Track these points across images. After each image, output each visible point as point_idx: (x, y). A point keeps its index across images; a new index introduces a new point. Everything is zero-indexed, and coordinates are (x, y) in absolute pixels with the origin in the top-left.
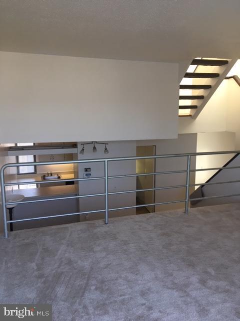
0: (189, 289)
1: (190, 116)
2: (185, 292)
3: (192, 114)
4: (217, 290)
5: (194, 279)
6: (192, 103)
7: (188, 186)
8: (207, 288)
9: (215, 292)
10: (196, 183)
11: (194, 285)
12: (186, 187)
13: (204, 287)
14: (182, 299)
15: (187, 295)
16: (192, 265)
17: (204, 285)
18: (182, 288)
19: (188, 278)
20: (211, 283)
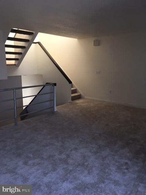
0: (17, 170)
1: (15, 65)
2: (15, 172)
3: (16, 64)
4: (34, 165)
5: (20, 163)
6: (15, 57)
7: (15, 108)
8: (28, 166)
9: (32, 167)
10: (24, 105)
11: (20, 166)
12: (15, 109)
13: (26, 166)
14: (13, 177)
15: (16, 174)
16: (19, 155)
17: (26, 165)
18: (13, 171)
19: (16, 163)
20: (30, 162)
